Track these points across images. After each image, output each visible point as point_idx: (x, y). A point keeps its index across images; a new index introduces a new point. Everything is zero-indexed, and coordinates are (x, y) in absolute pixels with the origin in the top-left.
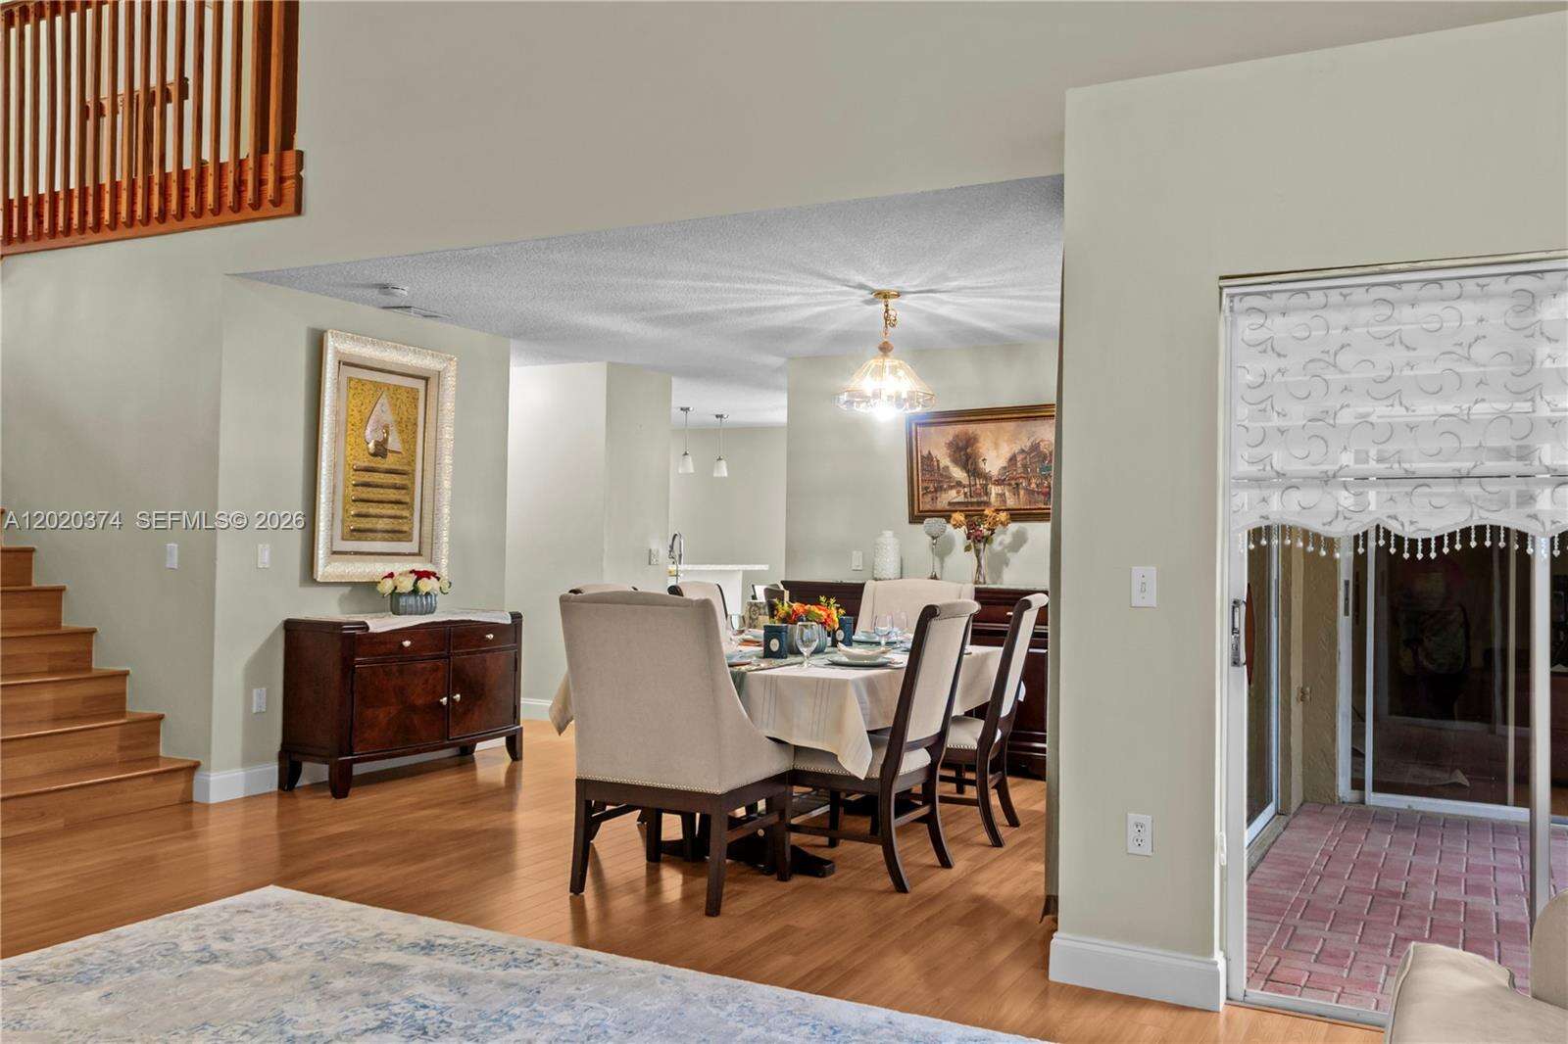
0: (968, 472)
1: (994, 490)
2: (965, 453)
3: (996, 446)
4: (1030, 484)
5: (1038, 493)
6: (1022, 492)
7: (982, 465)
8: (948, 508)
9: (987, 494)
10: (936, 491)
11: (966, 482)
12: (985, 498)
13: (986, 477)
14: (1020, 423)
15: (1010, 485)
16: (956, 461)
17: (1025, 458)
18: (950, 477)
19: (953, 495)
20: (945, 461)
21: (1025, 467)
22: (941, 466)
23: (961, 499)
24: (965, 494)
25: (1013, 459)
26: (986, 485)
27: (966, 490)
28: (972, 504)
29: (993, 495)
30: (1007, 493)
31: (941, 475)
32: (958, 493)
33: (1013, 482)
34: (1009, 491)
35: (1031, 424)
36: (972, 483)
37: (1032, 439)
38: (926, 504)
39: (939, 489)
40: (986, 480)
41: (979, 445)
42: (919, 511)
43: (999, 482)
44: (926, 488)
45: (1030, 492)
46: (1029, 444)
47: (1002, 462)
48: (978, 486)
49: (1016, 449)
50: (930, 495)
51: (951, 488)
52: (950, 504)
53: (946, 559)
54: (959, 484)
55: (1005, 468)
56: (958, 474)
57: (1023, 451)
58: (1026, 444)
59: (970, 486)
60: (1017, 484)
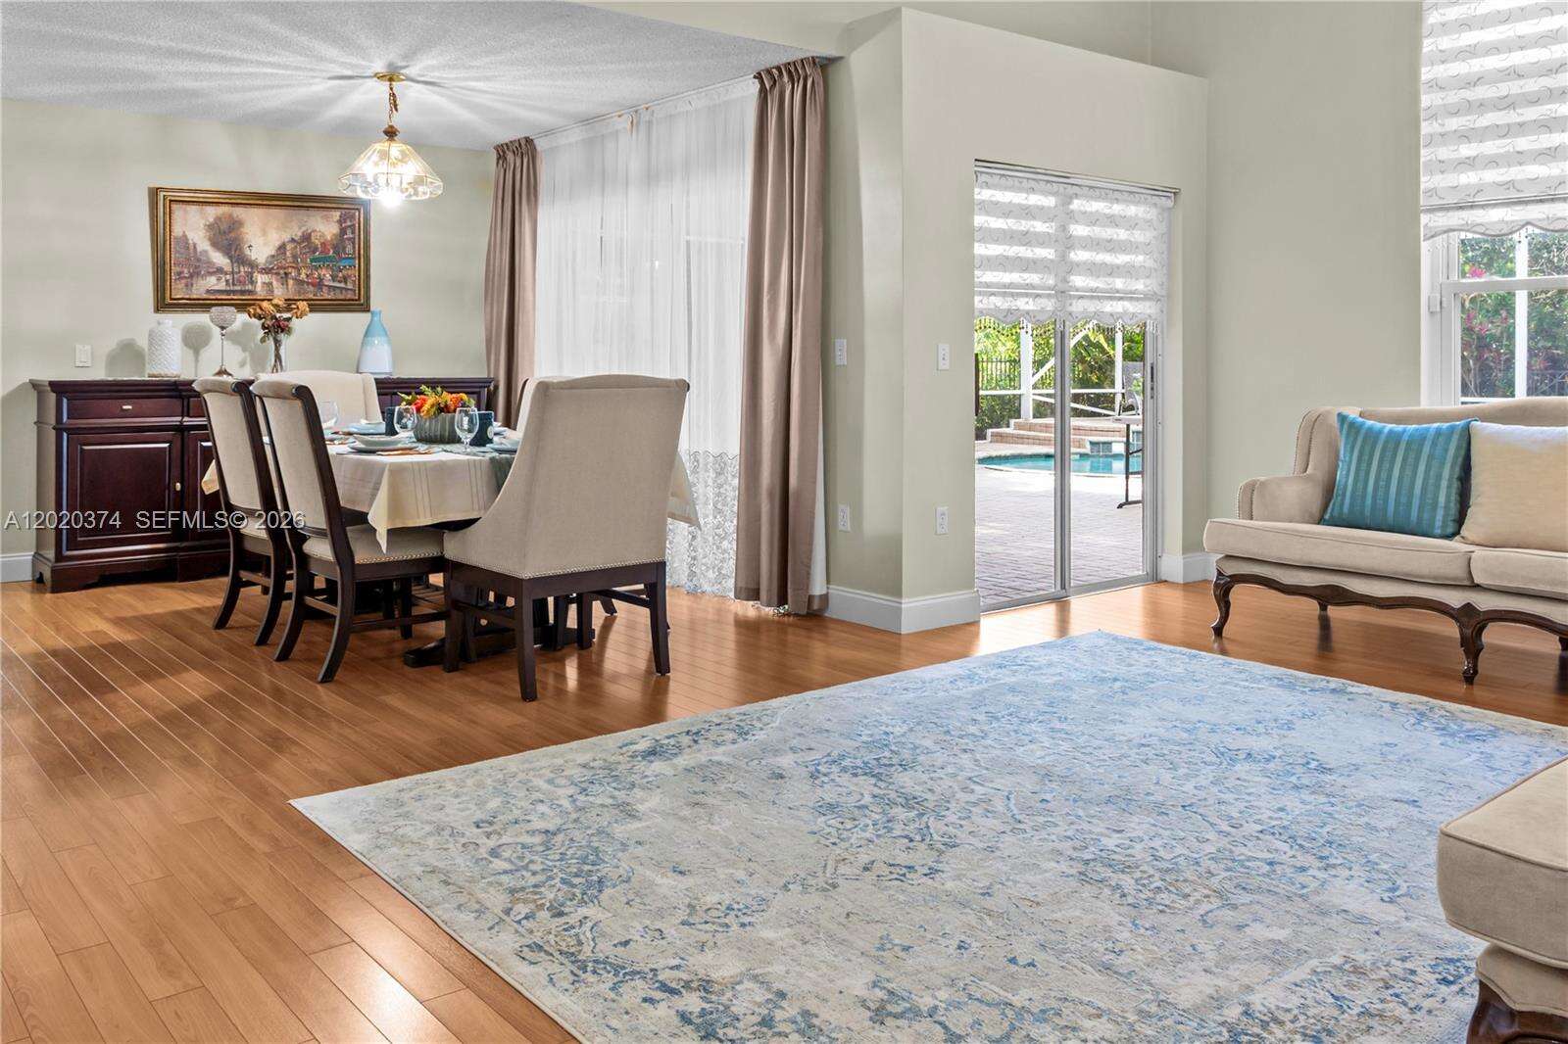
0: (231, 258)
1: (261, 279)
2: (227, 238)
3: (264, 233)
4: (300, 274)
5: (308, 283)
6: (291, 282)
7: (247, 252)
8: (205, 296)
9: (252, 282)
10: (191, 276)
11: (228, 268)
12: (250, 287)
13: (252, 265)
14: (291, 211)
15: (277, 274)
16: (215, 244)
17: (296, 247)
18: (210, 263)
19: (212, 282)
20: (203, 245)
21: (295, 257)
22: (199, 249)
23: (222, 286)
24: (227, 281)
25: (282, 248)
26: (251, 273)
27: (228, 277)
28: (234, 292)
29: (259, 284)
30: (275, 283)
31: (199, 260)
32: (219, 279)
33: (282, 272)
34: (277, 280)
35: (302, 212)
36: (236, 270)
37: (304, 229)
38: (179, 291)
39: (195, 274)
40: (252, 268)
41: (245, 230)
42: (171, 299)
43: (266, 271)
44: (179, 273)
45: (300, 282)
46: (300, 234)
47: (271, 250)
48: (242, 273)
49: (286, 237)
50: (183, 281)
51: (211, 274)
52: (208, 291)
53: (202, 352)
54: (220, 270)
55: (273, 256)
56: (219, 259)
57: (293, 240)
58: (298, 234)
59: (233, 273)
60: (286, 274)
